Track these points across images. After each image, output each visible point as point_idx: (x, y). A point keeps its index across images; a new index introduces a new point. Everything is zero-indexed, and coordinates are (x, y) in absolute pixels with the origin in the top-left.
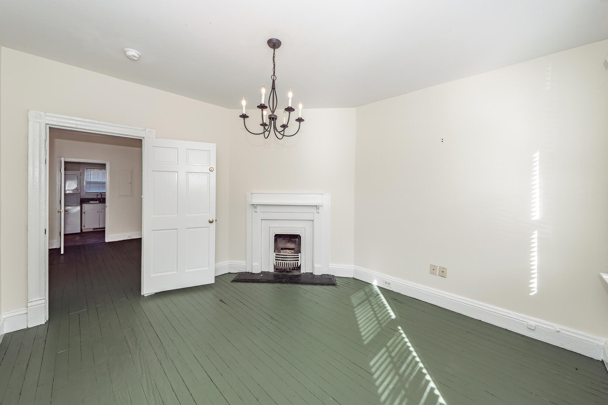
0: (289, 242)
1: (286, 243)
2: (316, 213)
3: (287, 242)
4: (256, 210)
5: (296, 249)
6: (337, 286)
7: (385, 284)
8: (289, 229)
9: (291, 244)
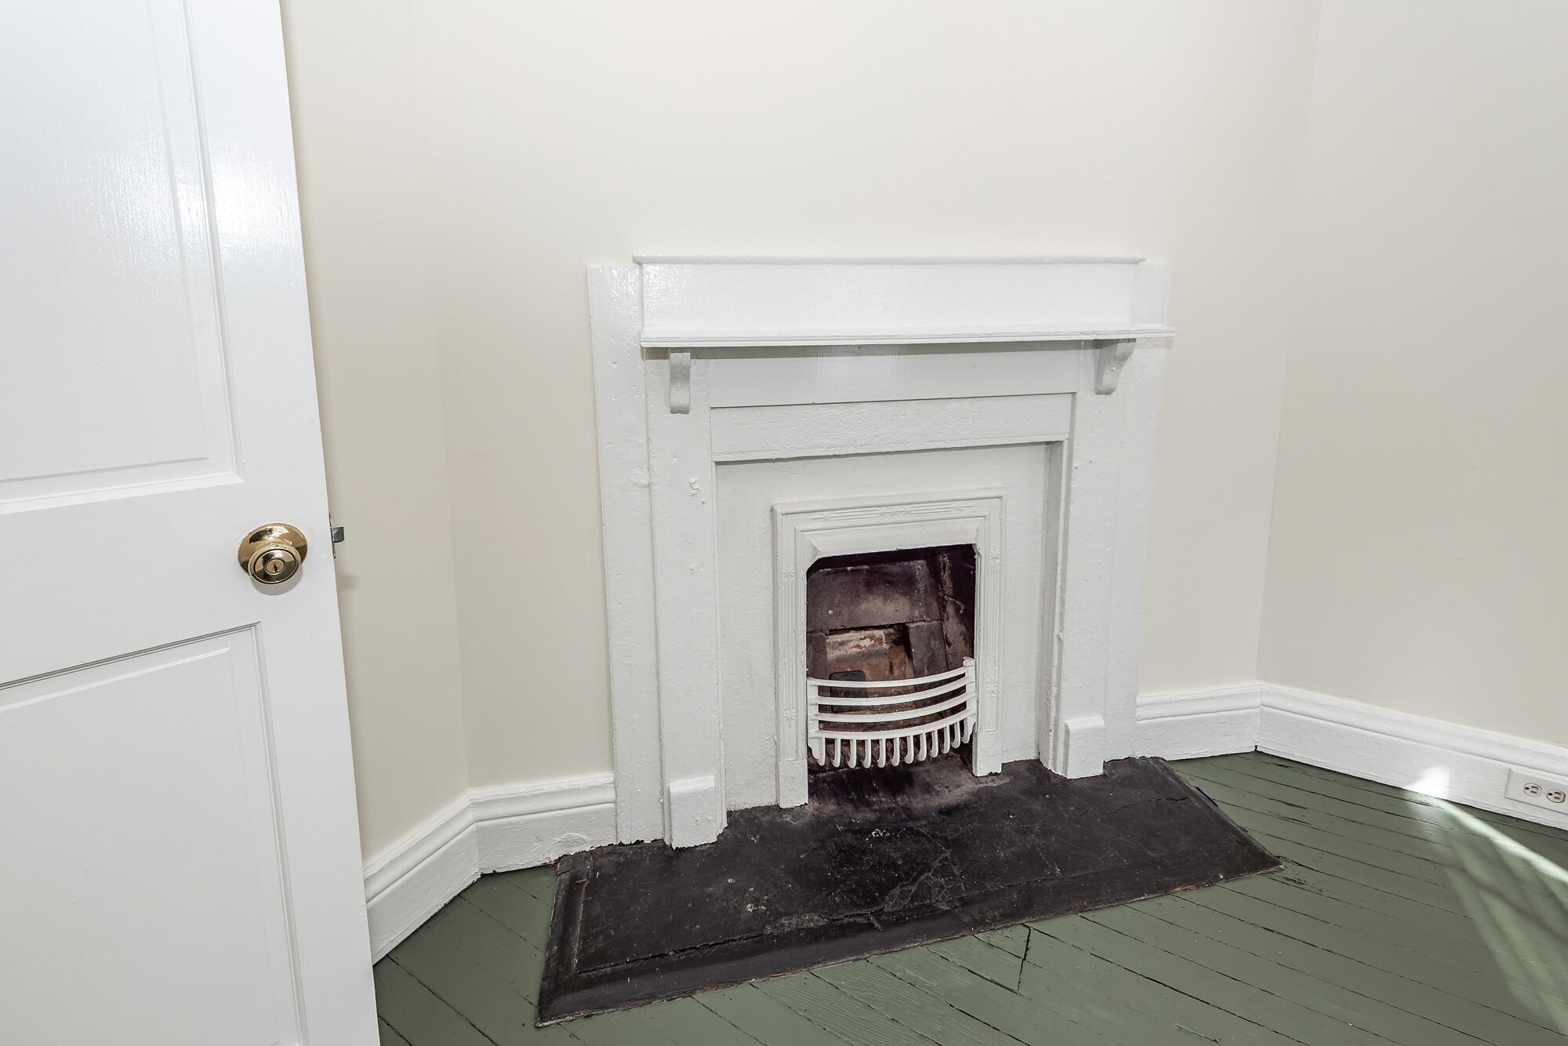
0: (870, 586)
1: (856, 596)
2: (1086, 396)
3: (862, 589)
4: (680, 397)
5: (918, 624)
6: (1289, 871)
7: (1517, 792)
8: (908, 512)
9: (886, 598)
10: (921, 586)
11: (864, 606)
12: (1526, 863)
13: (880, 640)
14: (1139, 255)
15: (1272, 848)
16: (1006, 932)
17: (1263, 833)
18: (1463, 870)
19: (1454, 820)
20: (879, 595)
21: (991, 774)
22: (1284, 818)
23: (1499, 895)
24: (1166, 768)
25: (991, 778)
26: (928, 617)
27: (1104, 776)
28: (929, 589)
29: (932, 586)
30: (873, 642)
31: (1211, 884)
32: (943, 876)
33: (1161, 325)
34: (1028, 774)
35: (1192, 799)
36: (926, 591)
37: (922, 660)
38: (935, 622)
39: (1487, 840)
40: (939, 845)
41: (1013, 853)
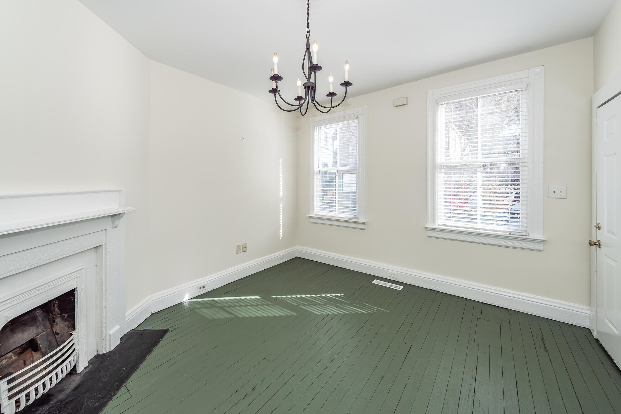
2: (110, 229)
5: (41, 334)
6: (171, 329)
7: (199, 290)
8: (50, 286)
9: (23, 331)
10: (40, 319)
11: (11, 341)
12: (203, 301)
13: (11, 357)
14: (121, 189)
15: (166, 328)
16: (119, 392)
17: (163, 327)
18: (196, 308)
19: (191, 302)
20: (19, 332)
21: (85, 368)
22: (164, 322)
23: (202, 308)
24: (135, 331)
25: (85, 370)
26: (46, 329)
27: (121, 343)
28: (44, 318)
29: (45, 316)
30: (7, 360)
31: (159, 343)
32: (90, 400)
33: (130, 208)
34: (97, 359)
35: (146, 331)
36: (43, 320)
37: (45, 347)
38: (49, 330)
39: (197, 301)
40: (82, 396)
41: (109, 377)
